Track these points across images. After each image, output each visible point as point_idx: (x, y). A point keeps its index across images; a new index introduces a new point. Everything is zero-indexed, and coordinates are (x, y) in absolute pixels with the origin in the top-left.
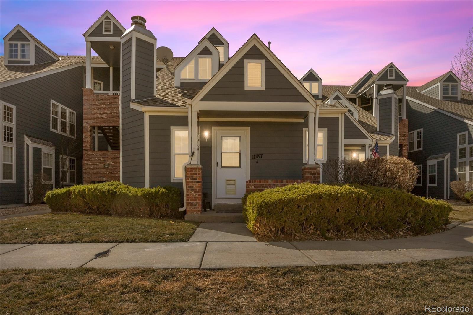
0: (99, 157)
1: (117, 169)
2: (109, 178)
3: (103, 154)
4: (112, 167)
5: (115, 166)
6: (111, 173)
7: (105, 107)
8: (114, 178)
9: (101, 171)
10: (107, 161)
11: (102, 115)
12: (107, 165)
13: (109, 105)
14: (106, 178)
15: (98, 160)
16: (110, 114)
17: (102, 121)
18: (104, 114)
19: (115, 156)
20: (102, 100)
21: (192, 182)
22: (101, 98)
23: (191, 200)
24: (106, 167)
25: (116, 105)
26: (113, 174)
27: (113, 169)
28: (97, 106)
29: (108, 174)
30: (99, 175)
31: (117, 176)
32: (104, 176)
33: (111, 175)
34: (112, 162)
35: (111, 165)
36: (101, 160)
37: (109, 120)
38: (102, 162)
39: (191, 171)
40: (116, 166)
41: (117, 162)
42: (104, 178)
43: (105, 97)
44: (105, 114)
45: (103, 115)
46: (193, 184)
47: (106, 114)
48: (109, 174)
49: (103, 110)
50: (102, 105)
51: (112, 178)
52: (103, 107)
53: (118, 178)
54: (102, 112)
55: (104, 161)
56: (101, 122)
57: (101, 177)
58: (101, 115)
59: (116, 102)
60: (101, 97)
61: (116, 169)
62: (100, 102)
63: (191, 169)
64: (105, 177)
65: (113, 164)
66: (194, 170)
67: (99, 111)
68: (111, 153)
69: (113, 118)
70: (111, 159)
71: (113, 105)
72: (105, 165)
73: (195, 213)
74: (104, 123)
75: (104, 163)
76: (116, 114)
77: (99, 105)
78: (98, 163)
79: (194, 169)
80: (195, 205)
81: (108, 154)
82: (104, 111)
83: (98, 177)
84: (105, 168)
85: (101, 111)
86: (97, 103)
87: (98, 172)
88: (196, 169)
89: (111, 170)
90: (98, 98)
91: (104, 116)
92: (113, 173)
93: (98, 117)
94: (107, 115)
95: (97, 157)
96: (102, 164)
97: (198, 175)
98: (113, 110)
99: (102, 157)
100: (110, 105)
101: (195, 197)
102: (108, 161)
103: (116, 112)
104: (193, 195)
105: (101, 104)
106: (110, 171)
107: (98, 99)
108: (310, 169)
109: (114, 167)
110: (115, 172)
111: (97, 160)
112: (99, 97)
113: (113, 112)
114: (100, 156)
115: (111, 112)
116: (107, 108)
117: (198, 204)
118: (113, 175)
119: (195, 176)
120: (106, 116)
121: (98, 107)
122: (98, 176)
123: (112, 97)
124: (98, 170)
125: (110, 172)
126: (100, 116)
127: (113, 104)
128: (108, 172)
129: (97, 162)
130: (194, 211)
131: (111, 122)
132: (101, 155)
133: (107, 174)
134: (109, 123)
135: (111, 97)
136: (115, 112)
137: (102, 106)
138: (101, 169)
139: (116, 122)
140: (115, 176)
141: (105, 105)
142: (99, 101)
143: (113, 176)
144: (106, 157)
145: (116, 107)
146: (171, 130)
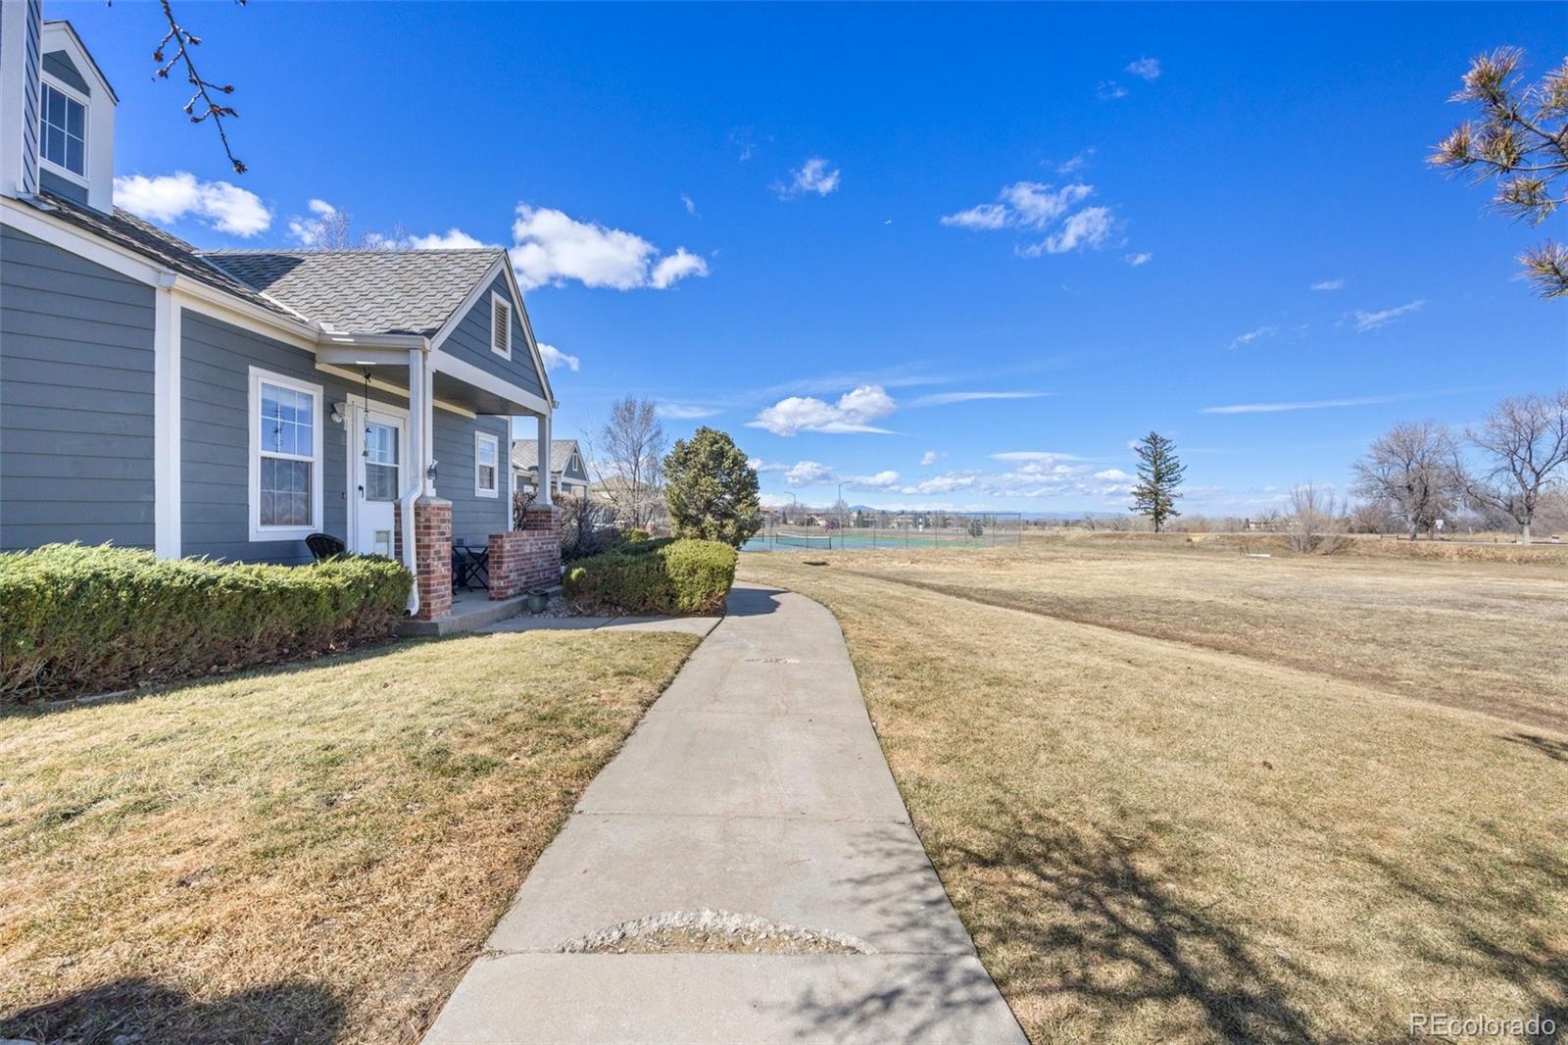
39: (438, 514)
46: (441, 546)
66: (442, 513)
79: (442, 509)
80: (444, 596)
88: (445, 509)
97: (447, 524)
101: (443, 577)
117: (447, 592)
119: (444, 525)
130: (442, 609)
146: (252, 379)
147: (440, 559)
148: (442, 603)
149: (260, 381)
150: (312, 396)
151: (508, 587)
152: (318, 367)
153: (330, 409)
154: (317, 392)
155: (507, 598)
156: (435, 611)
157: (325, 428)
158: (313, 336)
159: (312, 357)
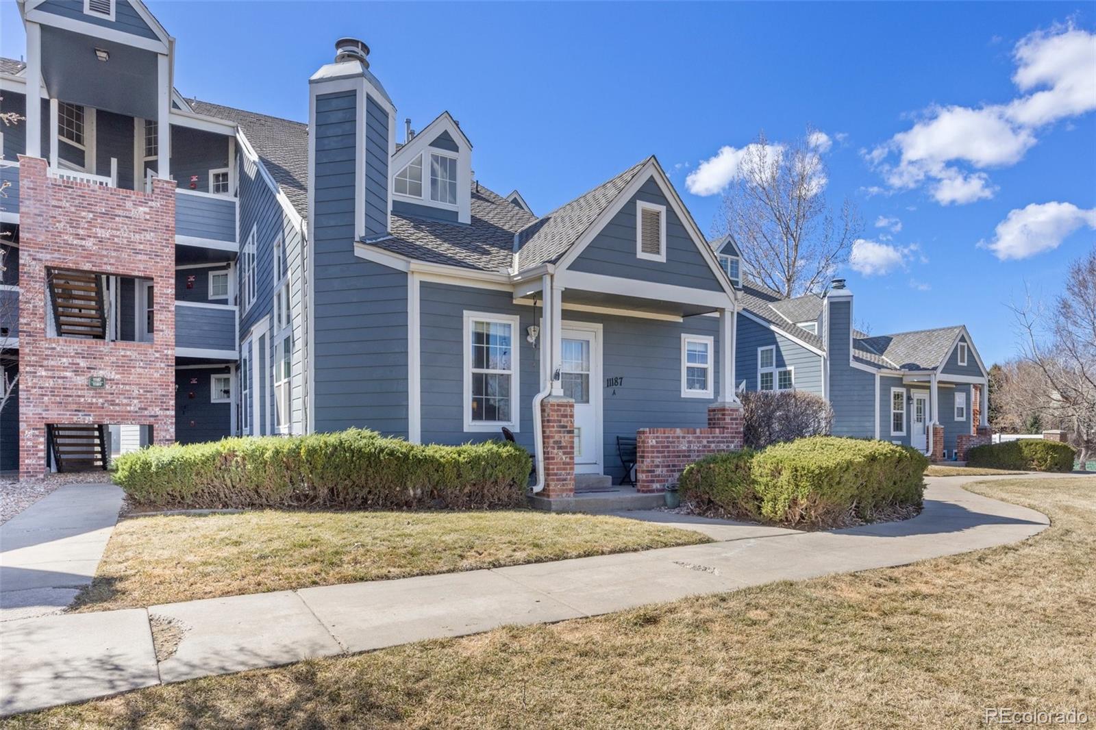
0: (71, 357)
1: (130, 391)
2: (106, 415)
3: (86, 348)
4: (114, 387)
5: (123, 384)
6: (113, 403)
7: (91, 219)
8: (120, 416)
9: (79, 396)
10: (100, 369)
11: (82, 239)
12: (98, 380)
13: (104, 214)
14: (94, 415)
15: (69, 364)
16: (109, 239)
17: (82, 257)
18: (90, 237)
19: (123, 356)
20: (84, 197)
21: (560, 432)
22: (79, 192)
23: (557, 470)
24: (98, 384)
25: (127, 217)
26: (118, 405)
27: (116, 391)
28: (67, 212)
29: (103, 404)
30: (75, 407)
31: (129, 412)
32: (89, 411)
33: (112, 407)
34: (113, 373)
35: (110, 380)
36: (78, 364)
37: (104, 256)
38: (83, 371)
39: (559, 410)
40: (126, 384)
41: (131, 374)
42: (90, 415)
43: (93, 191)
44: (92, 239)
45: (85, 239)
46: (561, 437)
47: (95, 237)
48: (106, 405)
49: (86, 226)
50: (84, 211)
51: (114, 416)
52: (84, 218)
53: (132, 416)
54: (81, 232)
55: (88, 368)
56: (80, 259)
57: (80, 413)
58: (79, 239)
59: (127, 208)
60: (80, 189)
61: (128, 391)
62: (77, 201)
63: (558, 405)
64: (92, 414)
65: (118, 377)
66: (562, 409)
67: (75, 227)
68: (112, 349)
69: (119, 251)
70: (113, 363)
71: (116, 215)
72: (92, 378)
73: (564, 495)
74: (88, 262)
75: (90, 375)
76: (125, 242)
77: (73, 209)
78: (68, 374)
79: (562, 406)
80: (565, 480)
81: (101, 349)
82: (90, 229)
83: (68, 413)
84: (91, 386)
85: (79, 228)
86: (68, 205)
87: (71, 399)
88: (566, 406)
89: (113, 394)
90: (70, 190)
91: (89, 243)
92: (117, 401)
93: (70, 242)
94: (100, 241)
95: (67, 357)
96: (83, 378)
97: (569, 419)
98: (118, 230)
99: (83, 357)
100: (107, 214)
101: (564, 463)
102: (103, 369)
103: (126, 238)
104: (561, 459)
105: (80, 207)
106: (110, 396)
107: (70, 194)
108: (731, 410)
109: (122, 387)
110: (125, 401)
111: (66, 365)
112: (73, 188)
113: (118, 237)
114: (76, 353)
115: (111, 236)
116: (99, 221)
117: (569, 477)
118: (117, 408)
119: (565, 419)
120: (96, 245)
121: (68, 216)
122: (68, 410)
123: (115, 195)
124: (68, 392)
125: (109, 399)
126: (75, 242)
127: (117, 212)
128: (101, 400)
129: (66, 371)
130: (563, 491)
131: (112, 261)
132: (79, 351)
133: (100, 405)
134: (105, 264)
135: (112, 194)
136: (126, 235)
137: (84, 213)
138: (79, 389)
139: (128, 262)
140: (122, 412)
141: (92, 212)
142: (71, 198)
143: (116, 411)
144: (94, 358)
145: (126, 224)
146: (465, 319)
147: (560, 448)
148: (563, 485)
149: (471, 320)
150: (510, 325)
151: (652, 481)
152: (515, 302)
153: (524, 333)
154: (514, 321)
155: (652, 491)
156: (554, 491)
157: (521, 347)
158: (504, 279)
159: (510, 295)
